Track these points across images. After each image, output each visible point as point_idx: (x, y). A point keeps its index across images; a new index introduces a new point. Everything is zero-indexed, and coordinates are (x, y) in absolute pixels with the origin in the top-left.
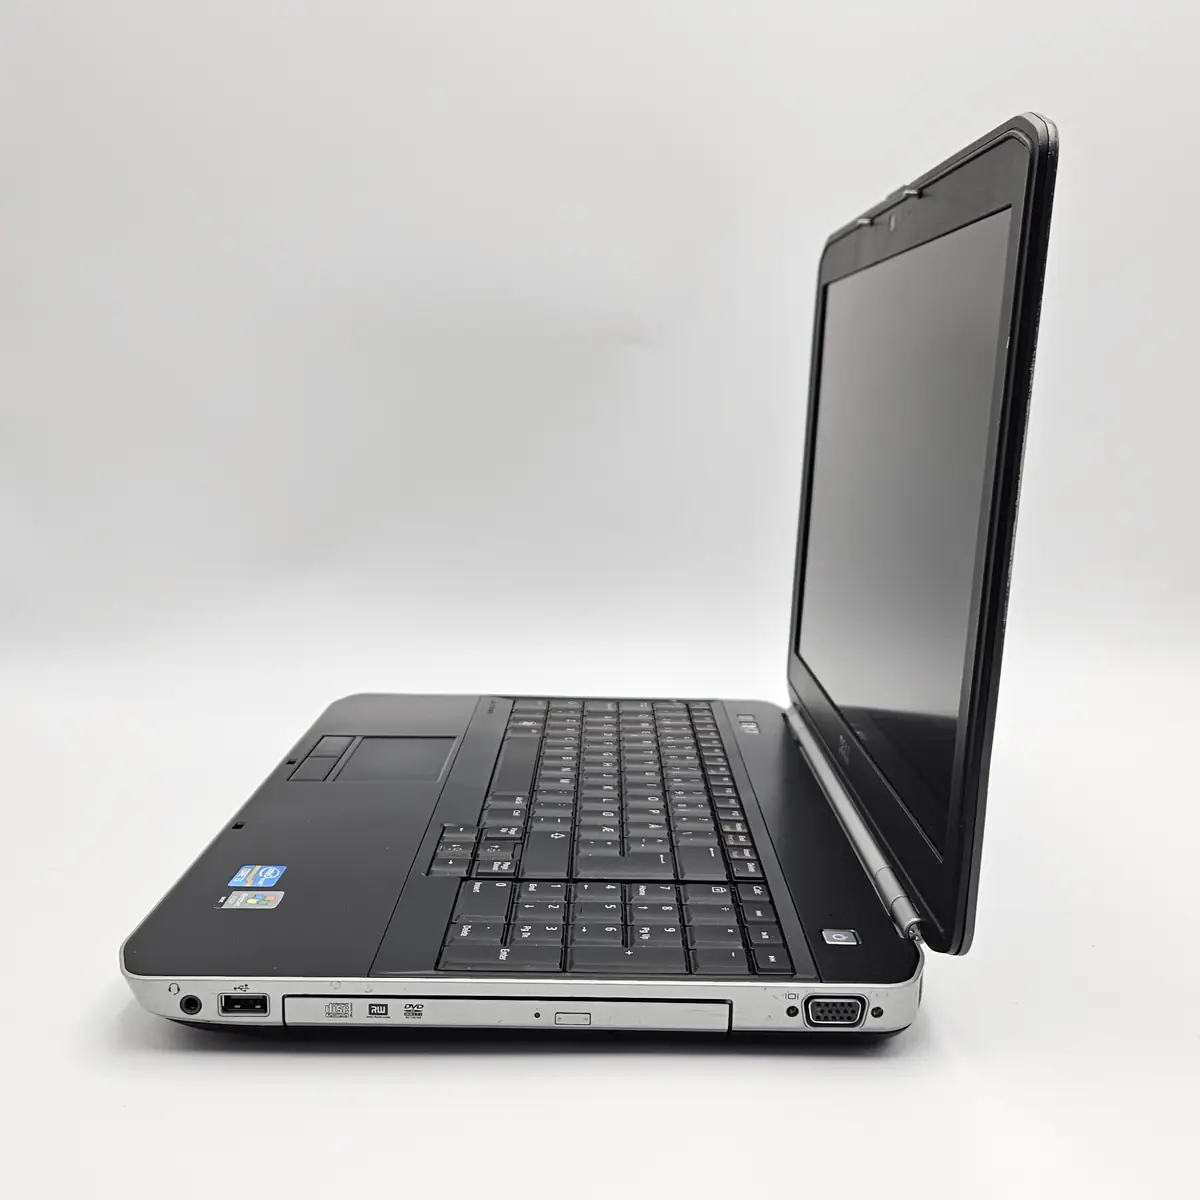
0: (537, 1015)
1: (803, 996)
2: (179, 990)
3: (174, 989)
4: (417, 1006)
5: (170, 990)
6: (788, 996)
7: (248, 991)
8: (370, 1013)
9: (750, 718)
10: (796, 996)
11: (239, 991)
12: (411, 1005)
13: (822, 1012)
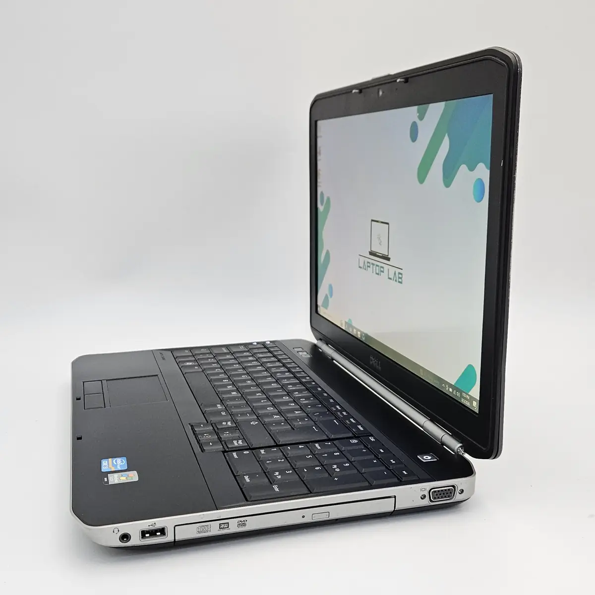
0: (303, 517)
1: (428, 489)
2: (119, 531)
3: (116, 531)
4: (244, 521)
5: (114, 532)
6: (421, 490)
7: (156, 526)
8: (220, 528)
9: (300, 349)
10: (425, 489)
11: (151, 527)
12: (240, 521)
13: (437, 495)
